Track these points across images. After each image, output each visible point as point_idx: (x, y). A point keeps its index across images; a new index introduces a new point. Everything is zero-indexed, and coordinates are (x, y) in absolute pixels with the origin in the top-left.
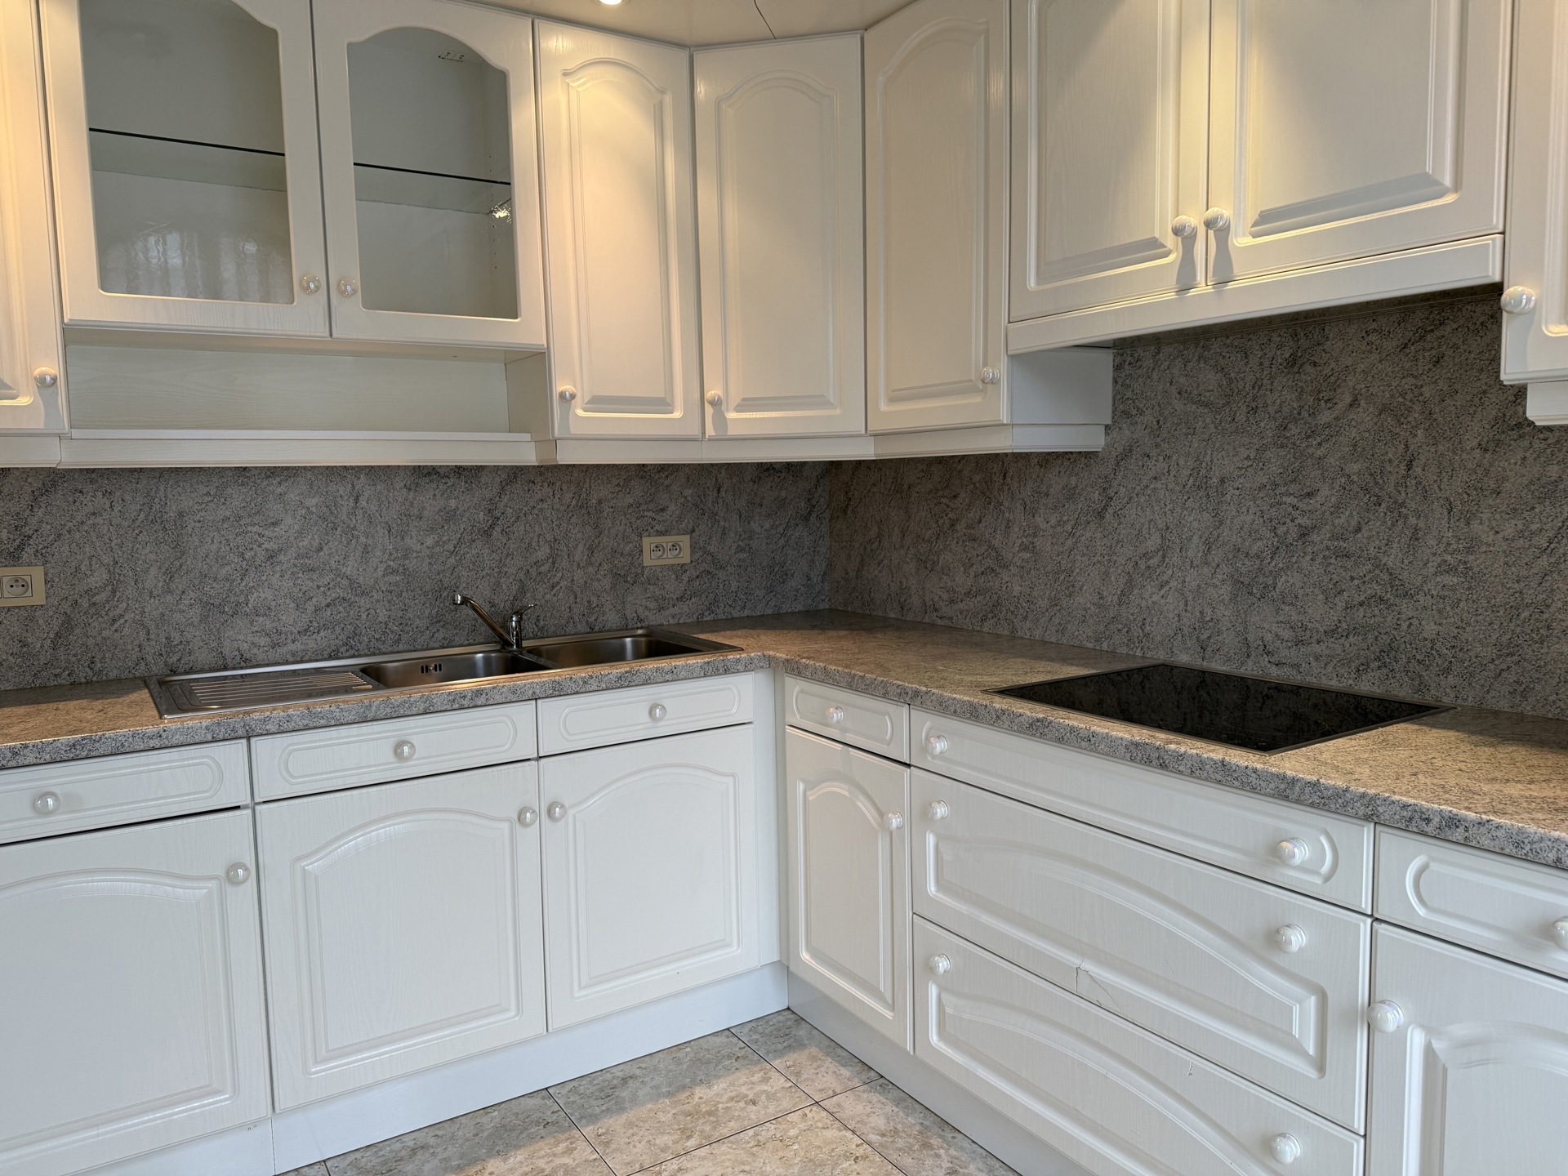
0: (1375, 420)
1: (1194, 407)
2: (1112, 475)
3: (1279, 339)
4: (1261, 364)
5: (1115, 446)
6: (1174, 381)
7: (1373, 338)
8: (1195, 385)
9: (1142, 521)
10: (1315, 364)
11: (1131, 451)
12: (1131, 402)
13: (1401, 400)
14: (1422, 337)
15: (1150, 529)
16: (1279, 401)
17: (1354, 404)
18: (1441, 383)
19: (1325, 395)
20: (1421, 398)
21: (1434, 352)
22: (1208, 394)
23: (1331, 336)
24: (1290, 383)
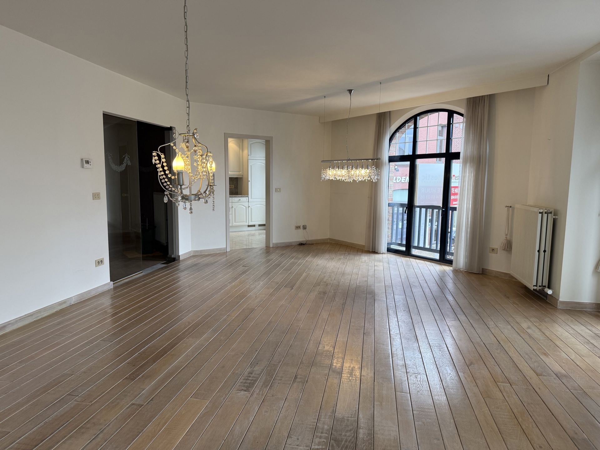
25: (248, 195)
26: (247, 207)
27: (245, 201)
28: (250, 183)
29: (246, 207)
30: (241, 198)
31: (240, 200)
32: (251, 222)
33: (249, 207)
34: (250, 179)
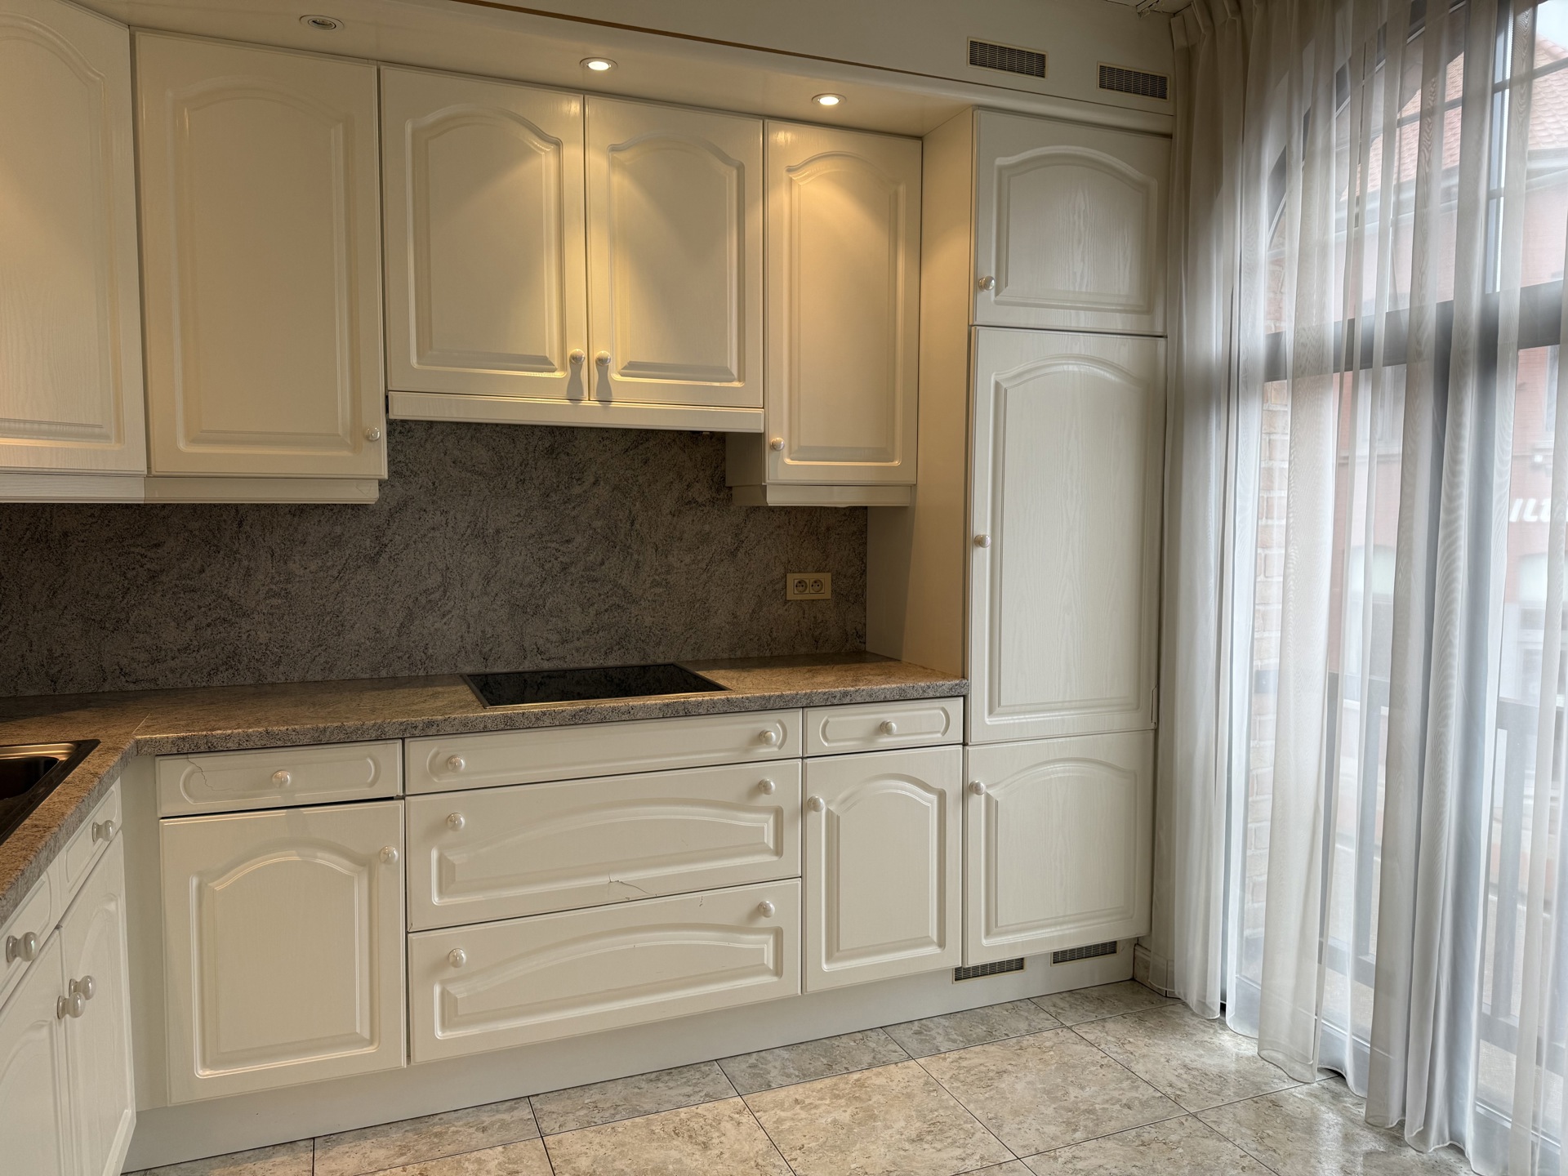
0: (610, 494)
1: (469, 474)
2: (386, 525)
3: (540, 433)
4: (527, 449)
5: (388, 500)
6: (448, 452)
7: (607, 442)
8: (469, 458)
9: (421, 563)
10: (568, 454)
11: (405, 505)
12: (403, 464)
13: (626, 483)
14: (636, 447)
15: (429, 569)
16: (542, 477)
17: (596, 483)
18: (648, 474)
19: (577, 476)
20: (637, 483)
21: (643, 457)
22: (481, 466)
23: (578, 437)
24: (550, 465)
25: (964, 676)
26: (954, 789)
27: (937, 738)
28: (981, 560)
29: (942, 795)
30: (897, 716)
31: (884, 728)
32: (988, 933)
33: (969, 789)
34: (981, 525)
